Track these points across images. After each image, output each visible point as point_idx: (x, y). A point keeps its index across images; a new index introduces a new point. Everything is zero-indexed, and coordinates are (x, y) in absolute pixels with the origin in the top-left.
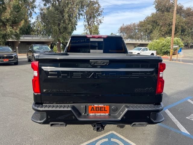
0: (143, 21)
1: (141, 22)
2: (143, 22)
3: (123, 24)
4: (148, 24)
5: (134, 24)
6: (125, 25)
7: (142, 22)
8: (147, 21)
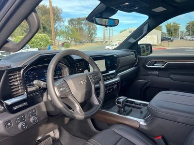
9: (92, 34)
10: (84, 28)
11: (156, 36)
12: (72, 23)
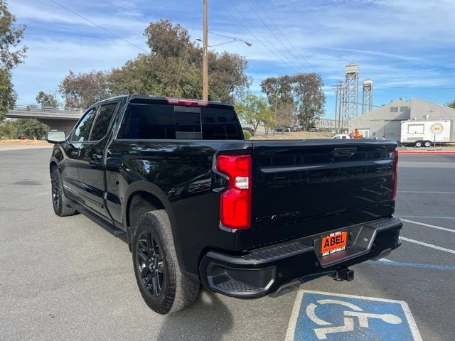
0: (121, 69)
1: (116, 72)
2: (121, 72)
3: (71, 73)
4: (134, 77)
5: (99, 74)
6: (76, 74)
7: (118, 71)
8: (131, 70)
9: (312, 111)
10: (295, 99)
11: (449, 123)
12: (269, 87)
